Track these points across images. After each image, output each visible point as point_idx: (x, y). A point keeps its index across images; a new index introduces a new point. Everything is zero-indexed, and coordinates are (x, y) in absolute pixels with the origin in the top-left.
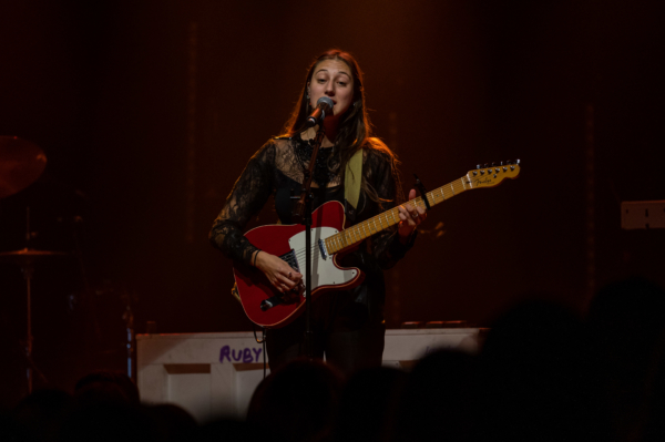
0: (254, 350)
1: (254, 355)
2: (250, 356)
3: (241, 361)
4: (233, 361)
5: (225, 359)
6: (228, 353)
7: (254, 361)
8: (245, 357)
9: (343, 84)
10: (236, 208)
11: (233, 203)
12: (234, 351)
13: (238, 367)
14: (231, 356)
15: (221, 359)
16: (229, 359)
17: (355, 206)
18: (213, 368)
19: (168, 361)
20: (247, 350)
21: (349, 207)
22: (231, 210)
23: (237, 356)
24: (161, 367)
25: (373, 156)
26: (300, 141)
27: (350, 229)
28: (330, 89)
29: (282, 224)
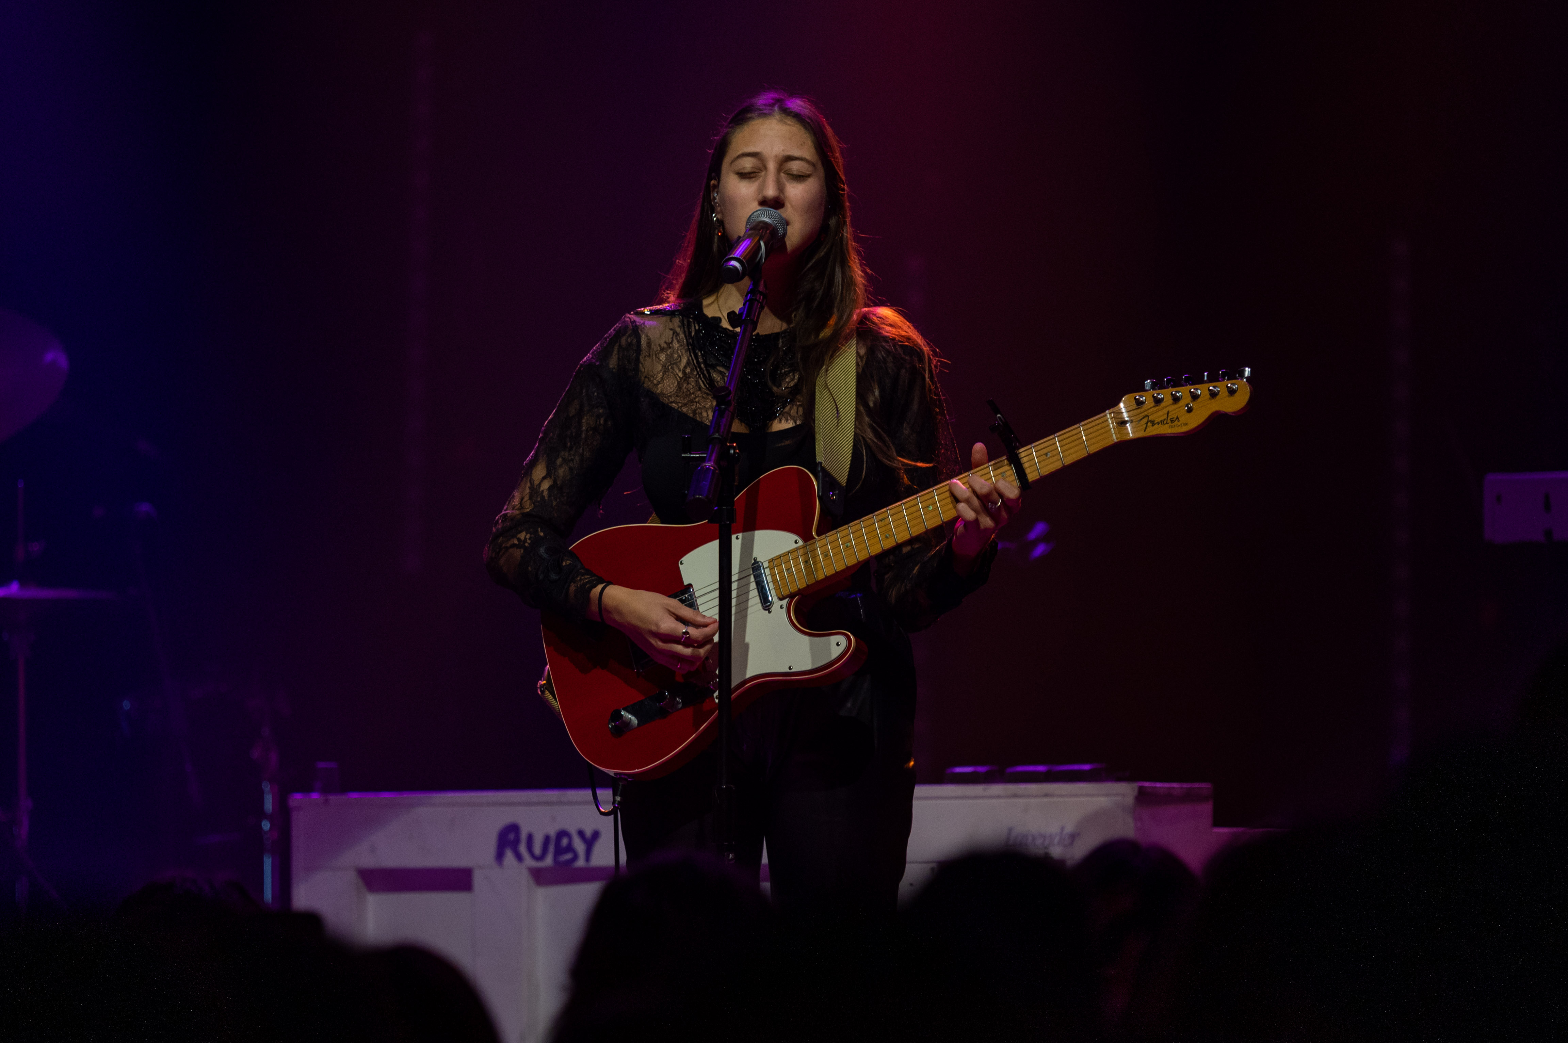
0: (581, 833)
1: (579, 846)
2: (570, 848)
3: (549, 861)
4: (529, 862)
5: (509, 855)
6: (517, 841)
7: (581, 863)
8: (559, 851)
9: (799, 178)
10: (546, 485)
11: (539, 472)
12: (530, 838)
13: (540, 877)
14: (523, 848)
15: (500, 856)
16: (519, 857)
17: (843, 478)
18: (478, 879)
19: (369, 862)
20: (562, 834)
21: (828, 481)
22: (535, 491)
23: (537, 850)
24: (352, 876)
25: (881, 354)
26: (702, 318)
27: (831, 536)
28: (771, 192)
29: (662, 523)
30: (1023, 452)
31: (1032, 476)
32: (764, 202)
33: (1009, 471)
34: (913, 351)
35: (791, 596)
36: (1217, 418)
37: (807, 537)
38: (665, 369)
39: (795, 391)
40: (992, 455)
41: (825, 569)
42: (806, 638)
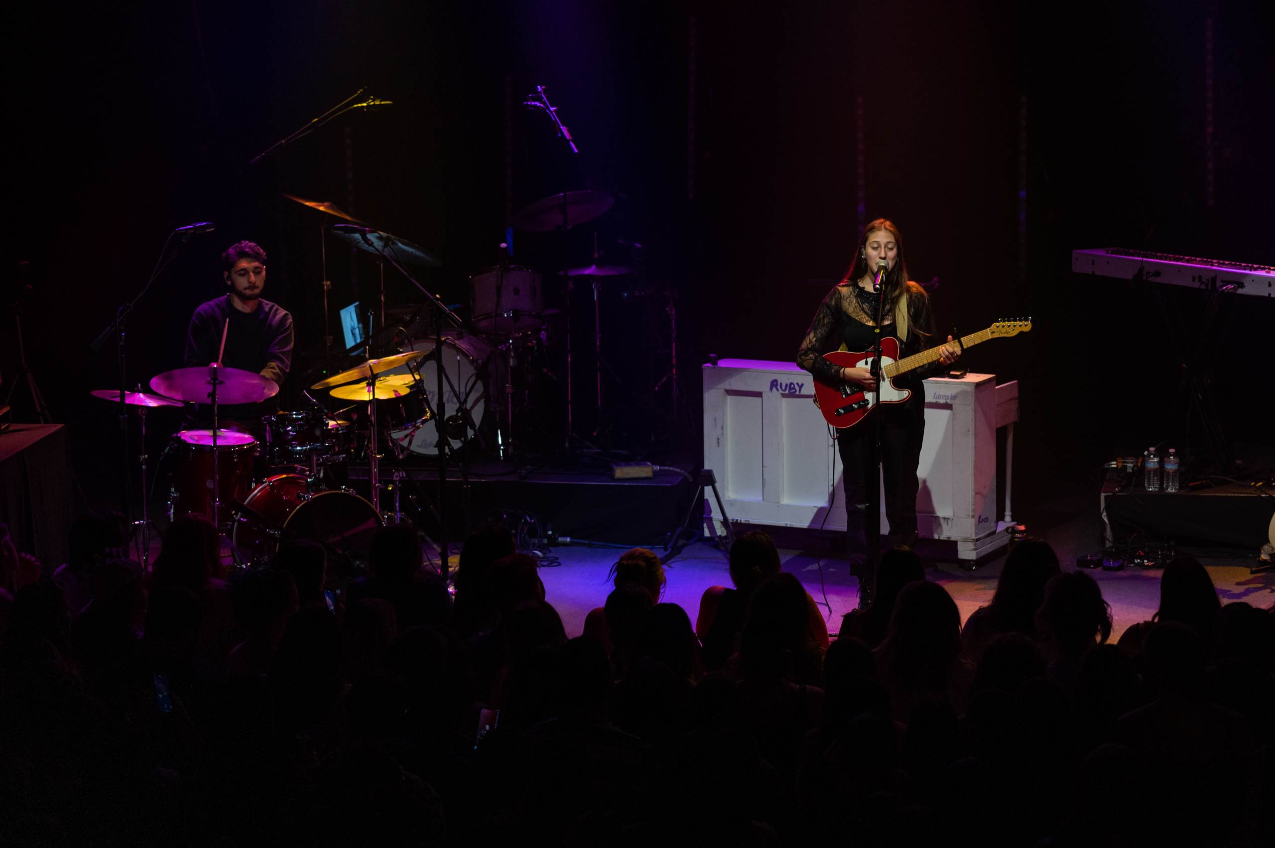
0: (798, 384)
1: (797, 388)
2: (794, 388)
3: (787, 392)
4: (781, 391)
5: (774, 389)
6: (777, 385)
7: (798, 393)
8: (790, 389)
9: (891, 249)
10: (814, 339)
11: (812, 335)
12: (781, 384)
13: (784, 396)
14: (779, 387)
15: (771, 389)
16: (778, 390)
17: (905, 340)
18: (764, 395)
19: (728, 388)
20: (791, 384)
21: (901, 342)
22: (811, 342)
23: (784, 388)
24: (723, 391)
25: (914, 298)
26: (858, 287)
27: (902, 361)
28: (883, 255)
29: (849, 351)
30: (962, 339)
31: (965, 347)
32: (881, 258)
33: (957, 344)
34: (922, 295)
35: (891, 378)
36: (1021, 333)
37: (896, 360)
38: (849, 305)
39: (889, 311)
40: (954, 339)
41: (902, 371)
42: (897, 391)
